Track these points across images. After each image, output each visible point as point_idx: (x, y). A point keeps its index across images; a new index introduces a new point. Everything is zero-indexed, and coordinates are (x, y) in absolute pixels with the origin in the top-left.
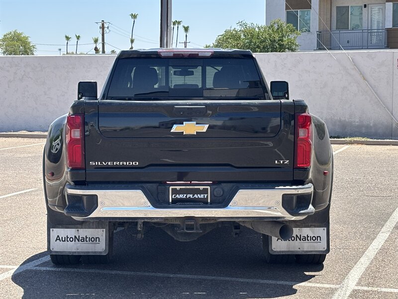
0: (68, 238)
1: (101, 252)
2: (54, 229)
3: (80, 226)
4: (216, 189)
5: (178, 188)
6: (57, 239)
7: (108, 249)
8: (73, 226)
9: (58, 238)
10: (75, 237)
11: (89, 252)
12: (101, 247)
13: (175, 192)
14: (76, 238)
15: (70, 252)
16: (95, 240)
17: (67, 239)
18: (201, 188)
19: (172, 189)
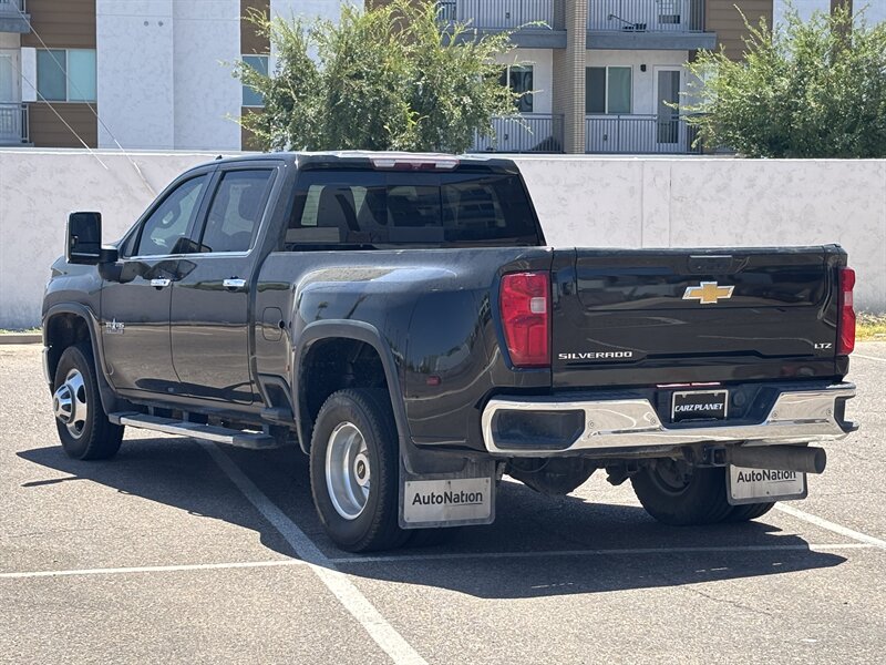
0: (433, 496)
1: (483, 520)
2: (411, 483)
3: (451, 475)
4: (737, 395)
5: (684, 394)
6: (415, 501)
7: (494, 514)
8: (440, 475)
9: (417, 499)
10: (446, 494)
11: (464, 521)
12: (483, 511)
13: (681, 401)
14: (447, 497)
15: (436, 523)
16: (475, 497)
17: (432, 499)
18: (716, 392)
19: (677, 396)
